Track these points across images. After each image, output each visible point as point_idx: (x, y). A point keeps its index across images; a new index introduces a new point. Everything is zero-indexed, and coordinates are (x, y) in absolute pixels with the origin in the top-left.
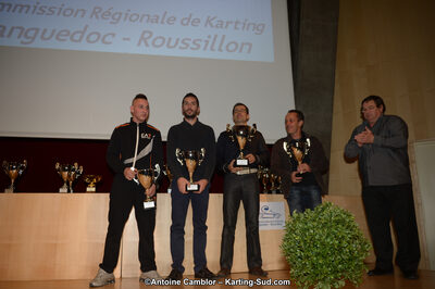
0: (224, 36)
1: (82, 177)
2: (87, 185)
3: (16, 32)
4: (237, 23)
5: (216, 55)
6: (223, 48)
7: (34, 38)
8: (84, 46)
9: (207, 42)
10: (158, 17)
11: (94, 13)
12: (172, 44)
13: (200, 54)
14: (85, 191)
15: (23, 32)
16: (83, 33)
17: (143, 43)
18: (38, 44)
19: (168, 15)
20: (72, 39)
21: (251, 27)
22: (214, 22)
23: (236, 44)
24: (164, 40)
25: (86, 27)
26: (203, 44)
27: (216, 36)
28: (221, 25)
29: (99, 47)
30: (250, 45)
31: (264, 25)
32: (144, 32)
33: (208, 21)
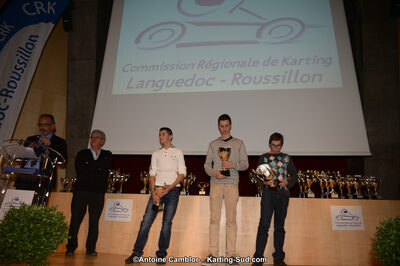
0: (298, 71)
1: (195, 183)
2: (199, 189)
3: (151, 84)
4: (308, 59)
5: (293, 86)
6: (298, 80)
7: (161, 87)
8: (194, 89)
9: (284, 76)
10: (245, 62)
11: (200, 65)
12: (257, 81)
13: (279, 86)
14: (197, 194)
15: (155, 83)
16: (193, 80)
17: (235, 83)
18: (165, 90)
19: (253, 60)
20: (186, 85)
21: (320, 61)
22: (289, 61)
23: (309, 76)
24: (251, 78)
25: (195, 75)
26: (281, 79)
27: (291, 72)
28: (295, 62)
29: (204, 88)
30: (321, 75)
31: (331, 59)
32: (236, 75)
33: (285, 60)
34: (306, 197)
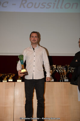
34: (64, 81)
